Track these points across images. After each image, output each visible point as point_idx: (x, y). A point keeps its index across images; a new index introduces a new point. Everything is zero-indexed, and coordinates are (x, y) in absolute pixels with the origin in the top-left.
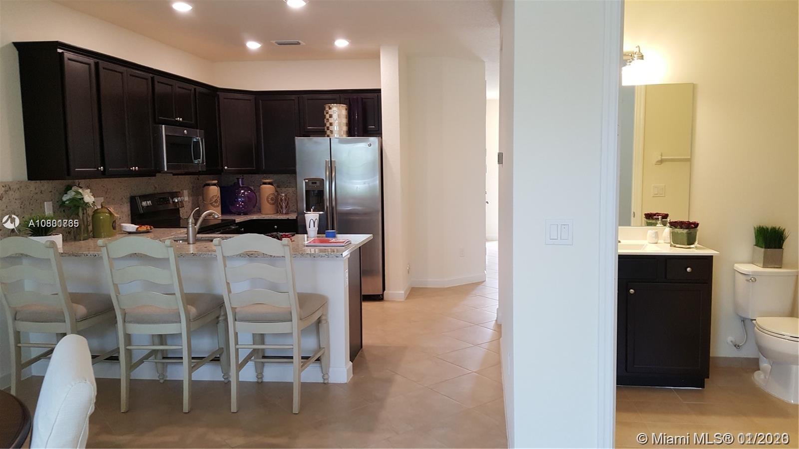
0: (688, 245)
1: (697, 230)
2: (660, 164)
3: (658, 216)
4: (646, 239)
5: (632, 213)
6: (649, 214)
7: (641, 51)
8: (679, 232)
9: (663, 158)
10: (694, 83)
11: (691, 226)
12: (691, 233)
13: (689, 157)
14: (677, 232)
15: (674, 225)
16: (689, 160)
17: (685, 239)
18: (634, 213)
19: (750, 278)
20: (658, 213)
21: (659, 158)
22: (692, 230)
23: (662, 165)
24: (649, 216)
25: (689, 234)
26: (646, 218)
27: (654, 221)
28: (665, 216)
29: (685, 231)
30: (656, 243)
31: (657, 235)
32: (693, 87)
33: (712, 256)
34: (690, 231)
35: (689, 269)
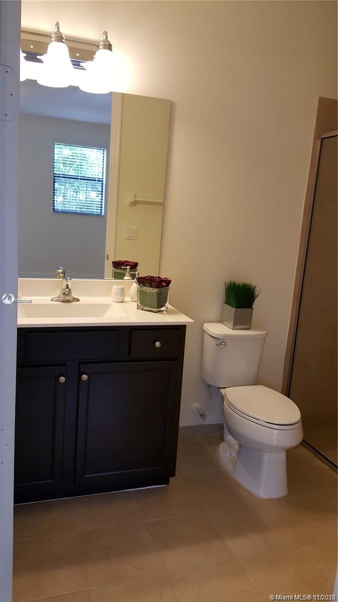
0: (158, 308)
1: (168, 289)
2: (134, 206)
3: (126, 266)
4: (110, 296)
5: (106, 255)
6: (116, 262)
7: (108, 39)
8: (148, 291)
9: (136, 199)
10: (172, 100)
11: (161, 284)
12: (162, 292)
13: (163, 201)
14: (146, 292)
15: (142, 281)
16: (163, 204)
17: (155, 301)
18: (108, 255)
19: (220, 343)
20: (126, 262)
21: (133, 199)
22: (163, 290)
23: (135, 207)
24: (117, 265)
25: (159, 294)
26: (114, 267)
27: (122, 271)
28: (134, 266)
29: (155, 291)
30: (122, 302)
31: (123, 292)
32: (170, 107)
33: (186, 325)
34: (160, 290)
35: (158, 344)
